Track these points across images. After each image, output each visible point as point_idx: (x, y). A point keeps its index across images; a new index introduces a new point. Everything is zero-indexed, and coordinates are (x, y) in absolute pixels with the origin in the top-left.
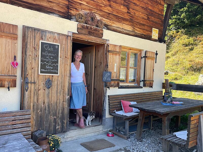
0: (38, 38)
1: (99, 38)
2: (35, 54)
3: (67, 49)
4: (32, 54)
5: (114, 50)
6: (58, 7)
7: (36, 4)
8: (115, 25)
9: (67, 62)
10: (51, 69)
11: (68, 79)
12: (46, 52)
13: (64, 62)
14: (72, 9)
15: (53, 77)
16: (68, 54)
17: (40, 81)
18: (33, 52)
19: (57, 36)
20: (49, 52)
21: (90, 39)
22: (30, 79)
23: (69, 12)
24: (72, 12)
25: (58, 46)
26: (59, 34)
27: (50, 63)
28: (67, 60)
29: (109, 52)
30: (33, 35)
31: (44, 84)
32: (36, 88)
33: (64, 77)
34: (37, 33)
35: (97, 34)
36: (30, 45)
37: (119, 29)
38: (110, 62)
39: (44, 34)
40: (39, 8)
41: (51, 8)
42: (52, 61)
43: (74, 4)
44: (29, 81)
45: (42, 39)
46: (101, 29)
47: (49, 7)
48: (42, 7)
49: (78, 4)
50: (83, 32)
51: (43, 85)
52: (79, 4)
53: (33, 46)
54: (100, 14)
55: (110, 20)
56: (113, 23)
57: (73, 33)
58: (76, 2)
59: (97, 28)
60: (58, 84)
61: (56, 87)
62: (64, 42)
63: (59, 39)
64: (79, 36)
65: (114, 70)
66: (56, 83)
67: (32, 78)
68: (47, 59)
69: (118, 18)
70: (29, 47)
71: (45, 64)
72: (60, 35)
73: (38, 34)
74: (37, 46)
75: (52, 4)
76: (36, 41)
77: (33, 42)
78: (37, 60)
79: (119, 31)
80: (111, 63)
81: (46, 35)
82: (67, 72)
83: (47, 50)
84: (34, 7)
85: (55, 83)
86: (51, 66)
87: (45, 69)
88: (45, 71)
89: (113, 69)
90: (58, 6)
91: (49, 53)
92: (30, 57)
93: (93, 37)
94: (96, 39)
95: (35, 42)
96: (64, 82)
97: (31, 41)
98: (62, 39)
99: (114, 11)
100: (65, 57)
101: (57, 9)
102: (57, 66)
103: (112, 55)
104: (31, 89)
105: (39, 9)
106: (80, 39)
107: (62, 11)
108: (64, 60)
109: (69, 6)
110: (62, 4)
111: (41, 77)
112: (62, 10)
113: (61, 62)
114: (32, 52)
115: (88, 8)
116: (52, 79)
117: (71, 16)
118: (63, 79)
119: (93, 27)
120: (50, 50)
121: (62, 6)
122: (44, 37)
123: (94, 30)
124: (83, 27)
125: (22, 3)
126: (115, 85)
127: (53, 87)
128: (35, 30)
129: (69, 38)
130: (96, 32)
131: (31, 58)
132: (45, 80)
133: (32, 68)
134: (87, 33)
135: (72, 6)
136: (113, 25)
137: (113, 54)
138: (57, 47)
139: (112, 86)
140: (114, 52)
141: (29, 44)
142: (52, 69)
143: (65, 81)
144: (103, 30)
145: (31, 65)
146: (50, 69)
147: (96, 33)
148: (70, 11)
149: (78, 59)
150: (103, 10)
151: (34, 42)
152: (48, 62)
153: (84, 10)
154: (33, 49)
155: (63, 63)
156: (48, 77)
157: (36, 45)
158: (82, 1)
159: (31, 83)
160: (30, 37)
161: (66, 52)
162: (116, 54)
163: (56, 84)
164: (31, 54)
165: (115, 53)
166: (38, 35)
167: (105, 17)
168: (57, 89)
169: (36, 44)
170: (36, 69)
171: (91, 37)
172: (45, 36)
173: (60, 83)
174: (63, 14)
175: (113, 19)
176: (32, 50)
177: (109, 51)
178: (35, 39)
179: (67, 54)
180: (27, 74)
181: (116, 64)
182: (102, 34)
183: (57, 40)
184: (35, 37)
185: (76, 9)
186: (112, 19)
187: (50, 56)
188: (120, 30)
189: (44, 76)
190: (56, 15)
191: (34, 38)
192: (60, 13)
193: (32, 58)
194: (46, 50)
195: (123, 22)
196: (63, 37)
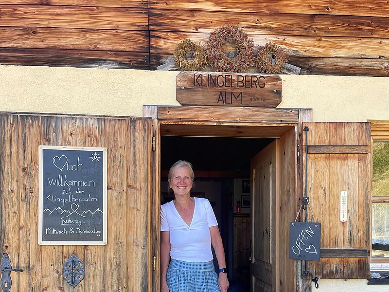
0: (34, 141)
1: (266, 109)
2: (28, 186)
3: (135, 163)
4: (18, 187)
5: (334, 141)
6: (115, 40)
7: (46, 46)
8: (341, 53)
9: (135, 201)
10: (78, 227)
11: (140, 255)
12: (61, 177)
13: (124, 202)
14: (162, 34)
15: (89, 252)
16: (138, 175)
17: (46, 264)
18: (21, 180)
19: (96, 125)
20: (71, 176)
21: (227, 118)
22: (16, 258)
23: (150, 47)
24: (162, 44)
25: (101, 154)
26: (102, 119)
27: (74, 207)
28: (135, 196)
29: (307, 153)
30: (18, 133)
31: (58, 272)
32: (33, 285)
33: (125, 248)
34: (32, 125)
35: (253, 98)
36: (11, 163)
37: (363, 64)
38: (318, 186)
39: (54, 124)
40: (56, 56)
41: (91, 47)
42: (80, 203)
43: (170, 19)
44: (14, 265)
45: (48, 141)
46: (272, 76)
47: (84, 47)
48: (65, 52)
49: (184, 13)
50: (196, 97)
51: (56, 275)
52: (189, 14)
53: (21, 163)
54: (273, 26)
55: (319, 38)
56: (334, 46)
57: (162, 109)
58: (177, 10)
59: (252, 76)
60: (105, 270)
61: (98, 280)
62: (122, 140)
63: (103, 133)
64: (181, 114)
65: (337, 216)
66: (99, 266)
67: (21, 256)
68: (66, 196)
69: (356, 23)
70: (10, 170)
71: (57, 214)
72: (106, 122)
73: (35, 129)
74: (33, 164)
75: (95, 36)
76: (29, 150)
77: (18, 153)
78: (32, 204)
79: (361, 72)
80: (320, 192)
81: (60, 129)
82: (135, 232)
83: (65, 172)
84: (41, 56)
85: (94, 270)
86: (79, 218)
87: (60, 228)
88: (59, 232)
89: (335, 210)
90: (115, 35)
91: (69, 179)
92: (11, 198)
93: (241, 109)
94: (251, 113)
95: (26, 152)
96: (127, 264)
97: (14, 150)
98: (114, 132)
99: (335, 4)
100: (129, 186)
101: (110, 47)
102: (100, 216)
103: (322, 163)
104: (19, 286)
105: (58, 59)
106: (190, 123)
107: (128, 49)
108: (125, 194)
109: (151, 27)
110: (127, 28)
111: (48, 250)
112: (128, 47)
113: (114, 202)
114: (17, 181)
115: (223, 19)
116: (85, 255)
117: (160, 58)
118: (123, 254)
119: (234, 76)
120: (72, 168)
121: (125, 34)
122: (52, 135)
123: (240, 84)
124: (196, 83)
125: (9, 54)
126: (347, 271)
127: (91, 279)
128: (23, 117)
129: (139, 125)
130: (248, 90)
131: (15, 200)
132: (61, 260)
133: (21, 228)
134: (214, 100)
135: (160, 26)
136: (333, 53)
137: (327, 158)
138: (95, 158)
139: (331, 275)
140: (332, 150)
141: (8, 159)
142: (82, 228)
143: (129, 262)
144: (279, 79)
145: (15, 220)
146: (75, 227)
147: (249, 94)
148: (154, 44)
149: (181, 190)
150: (287, 11)
151: (21, 151)
152: (67, 207)
153: (204, 27)
154: (21, 173)
155: (119, 205)
156: (71, 251)
157: (28, 162)
158: (196, 2)
159: (19, 270)
160: (11, 140)
161: (132, 168)
162: (344, 157)
163: (100, 272)
164: (15, 188)
165: (338, 150)
166: (34, 133)
167: (295, 33)
168: (104, 287)
169: (29, 157)
170: (31, 231)
171: (232, 108)
172: (56, 131)
173: (114, 267)
174: (132, 58)
175: (333, 33)
176: (18, 176)
177: (308, 147)
178: (24, 144)
179: (135, 177)
180: (5, 245)
181: (344, 194)
182: (279, 93)
183: (95, 137)
184: (24, 137)
185: (176, 31)
186: (328, 32)
187: (74, 188)
188: (369, 64)
189: (57, 248)
190: (109, 66)
191: (21, 141)
192: (121, 56)
193: (18, 198)
194: (61, 173)
195: (381, 33)
196: (118, 126)
